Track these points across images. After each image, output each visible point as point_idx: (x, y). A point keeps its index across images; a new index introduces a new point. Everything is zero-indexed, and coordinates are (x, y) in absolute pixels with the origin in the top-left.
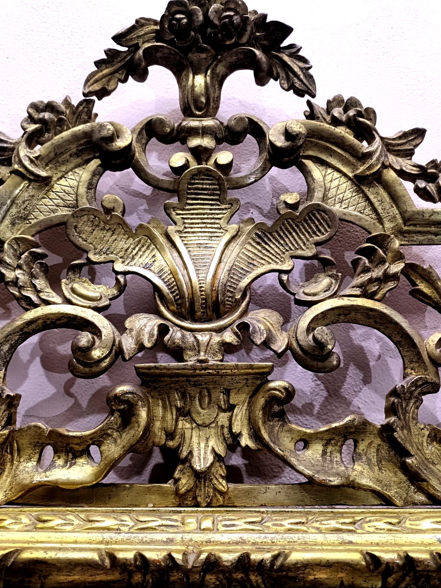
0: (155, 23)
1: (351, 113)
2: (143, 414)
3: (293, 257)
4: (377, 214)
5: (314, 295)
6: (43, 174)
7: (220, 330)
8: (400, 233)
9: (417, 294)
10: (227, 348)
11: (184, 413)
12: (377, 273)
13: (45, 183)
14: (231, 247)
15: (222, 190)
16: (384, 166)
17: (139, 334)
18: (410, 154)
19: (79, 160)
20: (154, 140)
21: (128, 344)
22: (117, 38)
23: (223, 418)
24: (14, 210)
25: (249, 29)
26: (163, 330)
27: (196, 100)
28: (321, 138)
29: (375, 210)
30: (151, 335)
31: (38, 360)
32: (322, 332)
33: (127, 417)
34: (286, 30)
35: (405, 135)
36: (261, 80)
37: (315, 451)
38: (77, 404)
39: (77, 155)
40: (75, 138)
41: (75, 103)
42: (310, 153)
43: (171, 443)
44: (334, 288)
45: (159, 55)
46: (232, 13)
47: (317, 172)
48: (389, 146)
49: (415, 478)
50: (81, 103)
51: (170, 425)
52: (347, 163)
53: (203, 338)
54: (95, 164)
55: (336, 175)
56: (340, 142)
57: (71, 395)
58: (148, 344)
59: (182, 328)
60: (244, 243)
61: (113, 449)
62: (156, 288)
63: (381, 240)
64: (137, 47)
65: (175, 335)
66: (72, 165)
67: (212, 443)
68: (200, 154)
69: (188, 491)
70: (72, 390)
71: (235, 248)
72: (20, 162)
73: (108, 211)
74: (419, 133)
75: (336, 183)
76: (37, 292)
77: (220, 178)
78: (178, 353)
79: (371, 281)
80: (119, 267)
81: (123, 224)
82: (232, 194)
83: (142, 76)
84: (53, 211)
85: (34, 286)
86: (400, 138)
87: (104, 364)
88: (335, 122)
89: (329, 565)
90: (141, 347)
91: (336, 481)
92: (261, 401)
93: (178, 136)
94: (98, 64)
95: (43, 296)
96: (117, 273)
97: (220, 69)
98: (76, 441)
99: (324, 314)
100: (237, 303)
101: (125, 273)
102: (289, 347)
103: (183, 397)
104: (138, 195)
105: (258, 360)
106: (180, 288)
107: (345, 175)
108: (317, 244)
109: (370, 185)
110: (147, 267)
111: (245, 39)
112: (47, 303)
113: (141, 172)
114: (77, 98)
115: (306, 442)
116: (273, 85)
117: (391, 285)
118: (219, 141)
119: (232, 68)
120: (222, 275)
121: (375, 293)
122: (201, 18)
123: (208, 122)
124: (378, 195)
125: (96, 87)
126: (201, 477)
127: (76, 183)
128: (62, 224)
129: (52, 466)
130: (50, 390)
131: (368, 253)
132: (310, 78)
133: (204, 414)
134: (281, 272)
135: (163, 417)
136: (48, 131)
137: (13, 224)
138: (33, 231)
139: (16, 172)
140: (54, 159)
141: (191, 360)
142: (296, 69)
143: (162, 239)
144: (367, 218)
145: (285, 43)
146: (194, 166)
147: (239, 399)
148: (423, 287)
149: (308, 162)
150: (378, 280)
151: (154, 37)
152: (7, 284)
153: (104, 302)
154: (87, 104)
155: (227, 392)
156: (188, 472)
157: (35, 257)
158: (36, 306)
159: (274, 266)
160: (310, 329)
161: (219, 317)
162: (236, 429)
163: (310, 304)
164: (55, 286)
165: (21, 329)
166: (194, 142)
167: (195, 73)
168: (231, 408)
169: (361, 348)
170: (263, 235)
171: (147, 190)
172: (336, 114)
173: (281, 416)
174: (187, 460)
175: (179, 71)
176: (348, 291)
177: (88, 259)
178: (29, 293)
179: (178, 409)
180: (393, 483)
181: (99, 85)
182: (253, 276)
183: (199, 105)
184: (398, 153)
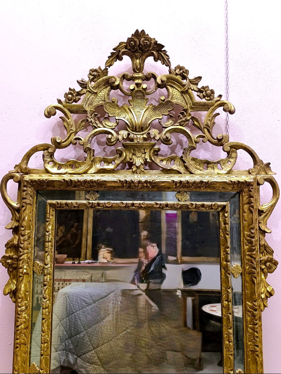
0: (125, 43)
1: (181, 71)
2: (124, 154)
3: (162, 115)
4: (186, 102)
5: (167, 125)
6: (95, 91)
7: (143, 134)
8: (192, 108)
9: (194, 124)
10: (145, 139)
11: (134, 154)
12: (184, 119)
13: (96, 93)
14: (146, 112)
15: (144, 96)
16: (189, 89)
17: (123, 135)
18: (197, 84)
19: (105, 87)
20: (125, 80)
21: (120, 138)
22: (114, 49)
23: (143, 155)
24: (88, 102)
25: (152, 45)
26: (129, 134)
27: (137, 67)
28: (172, 80)
29: (186, 101)
30: (126, 136)
31: (96, 142)
32: (168, 135)
33: (121, 155)
34: (163, 46)
35: (196, 78)
36: (156, 60)
37: (164, 163)
38: (107, 154)
39: (104, 85)
40: (103, 80)
41: (103, 69)
42: (169, 84)
43: (131, 161)
44: (173, 123)
45: (126, 53)
46: (147, 41)
47: (171, 89)
48: (191, 82)
49: (186, 168)
50: (104, 69)
51: (131, 157)
52: (179, 87)
53: (139, 136)
54: (109, 87)
55: (176, 90)
56: (177, 81)
57: (105, 151)
58: (125, 138)
59: (133, 134)
60: (150, 111)
61: (117, 162)
62: (126, 124)
63: (186, 110)
64: (120, 51)
65: (132, 136)
66: (102, 88)
67: (141, 161)
68: (138, 85)
69: (135, 171)
70: (105, 150)
71: (147, 112)
72: (89, 88)
73: (113, 102)
74: (200, 78)
75: (176, 93)
76: (97, 124)
77: (143, 93)
78: (132, 140)
79: (182, 121)
80: (117, 118)
81: (117, 106)
82: (147, 97)
83: (121, 59)
84: (99, 102)
85: (96, 123)
86: (194, 79)
87: (114, 143)
88: (177, 74)
89: (164, 182)
90: (123, 139)
91: (169, 168)
92: (152, 151)
93: (132, 79)
94: (109, 57)
95: (98, 125)
96: (116, 119)
97: (144, 57)
98: (109, 160)
99: (169, 130)
100: (147, 127)
101: (118, 119)
102: (160, 139)
103: (134, 150)
104: (120, 95)
105: (153, 142)
106: (133, 123)
107: (178, 91)
108: (169, 111)
109: (185, 94)
110: (124, 118)
111: (151, 49)
112: (99, 127)
113: (121, 90)
114: (103, 68)
115: (162, 160)
116: (159, 61)
117: (187, 122)
118: (143, 80)
119: (147, 57)
120: (144, 120)
121: (183, 124)
122: (138, 43)
123: (140, 75)
124: (187, 97)
126: (137, 167)
127: (104, 94)
128: (102, 106)
129: (104, 165)
131: (182, 114)
132: (169, 62)
133: (138, 155)
134: (159, 119)
135: (129, 155)
136: (95, 78)
137: (88, 106)
138: (94, 108)
139: (89, 91)
140: (97, 87)
141: (136, 141)
142: (166, 59)
143: (128, 110)
144: (183, 104)
145: (163, 50)
146: (136, 89)
147: (147, 151)
148: (196, 123)
149: (168, 87)
150: (184, 121)
151: (125, 47)
152: (89, 122)
153: (113, 127)
154: (106, 69)
155: (144, 149)
156: (135, 167)
157: (96, 115)
158: (97, 128)
160: (165, 134)
161: (143, 131)
162: (146, 158)
163: (166, 128)
164: (101, 123)
165: (94, 134)
166: (137, 81)
167: (137, 59)
168: (145, 153)
169: (181, 140)
170: (155, 108)
171: (123, 95)
172: (177, 72)
173: (157, 155)
174: (135, 164)
175: (132, 58)
176: (176, 124)
177: (109, 115)
178: (95, 125)
179: (133, 153)
180: (182, 169)
181: (109, 64)
182: (152, 120)
183: (138, 69)
184: (194, 84)
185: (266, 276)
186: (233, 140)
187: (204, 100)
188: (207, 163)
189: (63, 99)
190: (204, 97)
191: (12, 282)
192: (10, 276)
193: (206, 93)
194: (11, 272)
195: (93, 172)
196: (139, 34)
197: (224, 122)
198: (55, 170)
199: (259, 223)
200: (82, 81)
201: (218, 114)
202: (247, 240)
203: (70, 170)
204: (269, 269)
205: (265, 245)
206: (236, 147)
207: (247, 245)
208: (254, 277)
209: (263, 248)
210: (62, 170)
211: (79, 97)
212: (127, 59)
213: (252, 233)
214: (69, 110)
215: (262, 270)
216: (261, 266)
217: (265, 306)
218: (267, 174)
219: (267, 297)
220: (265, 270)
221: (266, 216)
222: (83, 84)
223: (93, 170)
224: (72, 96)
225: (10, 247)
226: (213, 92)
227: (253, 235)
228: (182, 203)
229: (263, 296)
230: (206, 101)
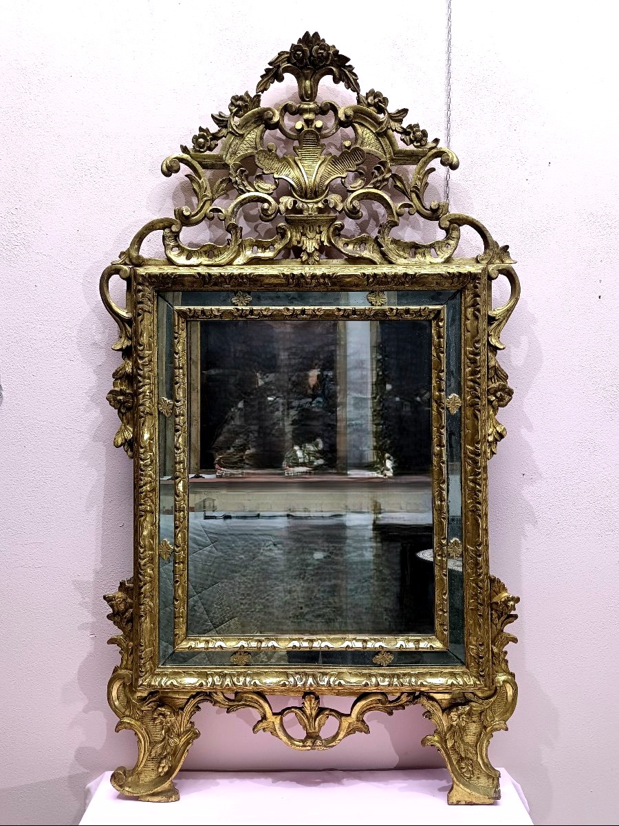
0: (287, 53)
1: (376, 100)
2: (289, 234)
3: (347, 171)
4: (384, 151)
5: (355, 188)
6: (241, 133)
7: (317, 203)
8: (392, 160)
9: (396, 186)
10: (320, 210)
11: (303, 234)
12: (380, 178)
13: (242, 136)
14: (322, 167)
15: (318, 140)
16: (388, 128)
17: (286, 204)
18: (401, 121)
19: (255, 125)
20: (287, 113)
21: (282, 208)
22: (270, 64)
23: (318, 236)
24: (230, 150)
25: (330, 58)
26: (295, 202)
27: (306, 92)
28: (362, 114)
29: (383, 148)
30: (291, 205)
31: (242, 217)
32: (356, 203)
33: (283, 235)
34: (348, 60)
35: (399, 112)
36: (336, 81)
37: (350, 247)
38: (260, 235)
39: (255, 122)
40: (253, 113)
41: (252, 96)
42: (357, 120)
43: (299, 245)
44: (363, 185)
45: (289, 69)
46: (322, 51)
47: (360, 130)
48: (391, 117)
49: (384, 255)
50: (255, 96)
51: (299, 238)
52: (373, 126)
53: (310, 206)
54: (262, 127)
55: (368, 131)
56: (370, 115)
57: (257, 231)
58: (290, 208)
59: (302, 202)
60: (327, 165)
61: (278, 246)
62: (291, 185)
63: (383, 164)
64: (279, 66)
65: (300, 205)
66: (252, 128)
67: (314, 244)
68: (308, 122)
69: (306, 260)
70: (258, 229)
71: (323, 166)
72: (232, 128)
73: (270, 150)
74: (405, 111)
75: (368, 135)
76: (245, 187)
77: (317, 135)
78: (301, 211)
79: (377, 181)
80: (276, 176)
81: (277, 156)
82: (323, 141)
83: (281, 79)
84: (247, 150)
85: (244, 185)
86: (397, 113)
87: (273, 216)
88: (369, 105)
89: (350, 276)
90: (287, 209)
91: (357, 256)
92: (332, 229)
93: (300, 112)
94: (262, 77)
95: (247, 188)
96: (275, 179)
97: (318, 76)
98: (266, 243)
99: (358, 196)
100: (324, 191)
101: (278, 179)
102: (343, 209)
103: (303, 228)
104: (280, 139)
105: (332, 214)
106: (301, 185)
107: (372, 132)
108: (357, 165)
109: (382, 137)
110: (287, 176)
111: (328, 63)
112: (249, 191)
113: (282, 131)
114: (252, 94)
115: (347, 244)
116: (342, 84)
117: (386, 183)
118: (316, 114)
119: (323, 75)
120: (318, 180)
121: (379, 186)
122: (309, 55)
123: (312, 106)
124: (385, 141)
125: (262, 88)
126: (310, 255)
127: (254, 136)
128: (252, 156)
129: (258, 252)
131: (378, 169)
132: (357, 84)
133: (311, 235)
134: (342, 178)
135: (296, 237)
136: (241, 110)
137: (231, 156)
138: (240, 160)
139: (231, 132)
140: (243, 126)
141: (306, 214)
142: (352, 80)
143: (293, 163)
144: (380, 153)
145: (347, 64)
146: (306, 129)
147: (324, 229)
148: (398, 184)
149: (356, 125)
150: (380, 181)
151: (286, 60)
152: (233, 183)
153: (271, 191)
154: (258, 97)
155: (319, 227)
156: (305, 253)
157: (242, 172)
158: (245, 193)
159: (339, 175)
160: (351, 202)
161: (317, 197)
162: (322, 239)
163: (353, 192)
164: (251, 184)
165: (240, 202)
166: (306, 116)
167: (306, 79)
168: (321, 232)
169: (376, 211)
170: (335, 161)
171: (284, 138)
172: (369, 101)
173: (339, 235)
174: (305, 250)
175: (298, 78)
176: (368, 186)
177: (263, 172)
178: (242, 188)
179: (301, 233)
180: (376, 257)
181: (263, 86)
182: (330, 179)
183: (308, 95)
184: (396, 121)
185: (495, 410)
186: (454, 210)
187: (411, 147)
188: (415, 248)
189: (190, 146)
190: (412, 142)
191: (126, 428)
192: (122, 420)
193: (416, 135)
194: (123, 415)
195: (241, 262)
196: (310, 40)
197: (443, 183)
198: (182, 260)
199: (489, 335)
200: (220, 116)
201: (433, 170)
202: (470, 359)
203: (205, 260)
204: (500, 401)
205: (495, 366)
206: (460, 221)
207: (469, 367)
208: (477, 410)
209: (492, 372)
210: (194, 261)
211: (215, 142)
212: (290, 80)
213: (477, 348)
214: (200, 163)
215: (490, 402)
216: (489, 397)
217: (493, 453)
218: (503, 262)
219: (496, 441)
220: (495, 403)
221: (499, 325)
222: (220, 121)
223: (240, 260)
224: (204, 140)
225: (120, 378)
226: (425, 134)
227: (477, 351)
228: (378, 308)
229: (491, 439)
230: (415, 149)
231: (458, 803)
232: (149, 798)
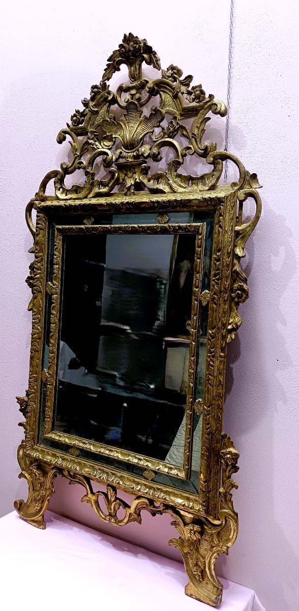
1: (173, 72)
2: (117, 175)
3: (154, 127)
4: (177, 109)
6: (96, 110)
7: (133, 152)
8: (181, 115)
10: (134, 157)
11: (126, 175)
12: (172, 130)
13: (97, 112)
15: (137, 107)
16: (178, 92)
17: (116, 155)
18: (188, 85)
19: (104, 103)
20: (122, 92)
21: (114, 157)
22: (109, 60)
23: (134, 176)
24: (91, 122)
25: (142, 48)
26: (121, 153)
27: (132, 75)
28: (164, 84)
29: (176, 107)
30: (118, 155)
32: (155, 150)
33: (113, 176)
34: (152, 48)
35: (187, 78)
36: (148, 64)
37: (151, 182)
41: (102, 84)
42: (162, 89)
43: (123, 182)
44: (162, 136)
45: (121, 61)
46: (136, 45)
47: (163, 95)
48: (181, 83)
49: (171, 186)
51: (123, 177)
52: (170, 91)
53: (129, 154)
54: (108, 104)
55: (169, 96)
56: (169, 85)
59: (125, 152)
60: (142, 124)
62: (121, 141)
64: (115, 61)
65: (124, 154)
66: (102, 105)
67: (131, 181)
68: (133, 96)
69: (125, 193)
71: (140, 126)
72: (90, 108)
73: (110, 119)
74: (191, 77)
75: (168, 99)
76: (96, 145)
77: (135, 104)
78: (124, 159)
80: (114, 136)
81: (114, 123)
83: (119, 70)
84: (99, 121)
86: (185, 79)
87: (110, 164)
88: (168, 77)
90: (116, 158)
91: (154, 188)
93: (129, 89)
94: (105, 70)
95: (98, 147)
96: (113, 138)
97: (139, 63)
98: (106, 183)
99: (158, 145)
100: (138, 144)
101: (115, 138)
102: (149, 155)
103: (126, 170)
106: (124, 141)
108: (159, 122)
109: (175, 98)
110: (120, 135)
111: (142, 52)
113: (119, 104)
115: (150, 180)
116: (151, 66)
117: (176, 133)
118: (138, 90)
119: (141, 63)
120: (135, 136)
121: (171, 136)
122: (128, 49)
123: (137, 83)
124: (177, 102)
125: (106, 78)
126: (128, 189)
127: (104, 111)
128: (101, 125)
129: (101, 189)
130: (105, 173)
132: (159, 64)
133: (130, 174)
134: (151, 132)
135: (121, 176)
136: (96, 95)
137: (91, 126)
138: (95, 128)
139: (89, 111)
140: (98, 105)
141: (126, 160)
142: (155, 61)
143: (123, 126)
144: (174, 111)
145: (152, 51)
146: (131, 100)
147: (137, 170)
148: (184, 132)
149: (161, 93)
150: (172, 132)
151: (119, 56)
153: (111, 147)
154: (105, 83)
155: (135, 169)
156: (126, 188)
157: (96, 136)
158: (96, 149)
159: (149, 131)
160: (153, 150)
161: (133, 148)
162: (136, 178)
164: (100, 143)
166: (132, 92)
167: (132, 66)
168: (136, 173)
170: (147, 121)
172: (169, 74)
173: (146, 174)
174: (126, 185)
175: (128, 65)
176: (165, 137)
177: (107, 135)
178: (94, 147)
179: (125, 174)
180: (167, 189)
181: (107, 76)
182: (144, 134)
183: (135, 76)
184: (185, 85)
185: (237, 306)
186: (220, 150)
187: (194, 104)
188: (190, 180)
189: (70, 123)
190: (194, 100)
193: (199, 94)
195: (91, 196)
196: (129, 39)
198: (63, 196)
199: (234, 246)
200: (85, 101)
201: (210, 119)
202: (215, 264)
203: (74, 196)
204: (240, 298)
205: (237, 270)
206: (225, 157)
207: (214, 270)
208: (214, 304)
209: (235, 275)
210: (69, 196)
211: (83, 118)
212: (124, 67)
213: (218, 256)
214: (75, 133)
215: (232, 299)
216: (231, 294)
218: (251, 187)
219: (235, 329)
220: (236, 299)
221: (243, 238)
222: (86, 104)
224: (78, 117)
226: (202, 92)
228: (162, 225)
229: (230, 327)
230: (198, 104)
231: (191, 596)
232: (31, 522)
